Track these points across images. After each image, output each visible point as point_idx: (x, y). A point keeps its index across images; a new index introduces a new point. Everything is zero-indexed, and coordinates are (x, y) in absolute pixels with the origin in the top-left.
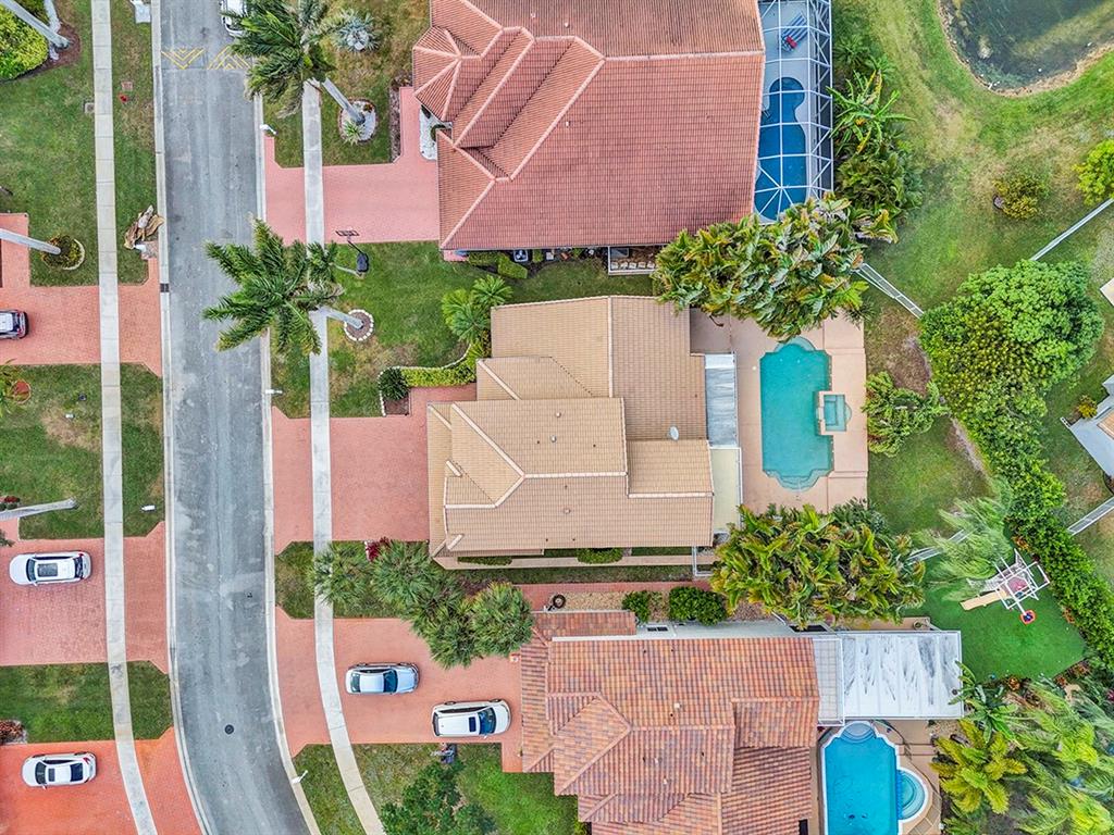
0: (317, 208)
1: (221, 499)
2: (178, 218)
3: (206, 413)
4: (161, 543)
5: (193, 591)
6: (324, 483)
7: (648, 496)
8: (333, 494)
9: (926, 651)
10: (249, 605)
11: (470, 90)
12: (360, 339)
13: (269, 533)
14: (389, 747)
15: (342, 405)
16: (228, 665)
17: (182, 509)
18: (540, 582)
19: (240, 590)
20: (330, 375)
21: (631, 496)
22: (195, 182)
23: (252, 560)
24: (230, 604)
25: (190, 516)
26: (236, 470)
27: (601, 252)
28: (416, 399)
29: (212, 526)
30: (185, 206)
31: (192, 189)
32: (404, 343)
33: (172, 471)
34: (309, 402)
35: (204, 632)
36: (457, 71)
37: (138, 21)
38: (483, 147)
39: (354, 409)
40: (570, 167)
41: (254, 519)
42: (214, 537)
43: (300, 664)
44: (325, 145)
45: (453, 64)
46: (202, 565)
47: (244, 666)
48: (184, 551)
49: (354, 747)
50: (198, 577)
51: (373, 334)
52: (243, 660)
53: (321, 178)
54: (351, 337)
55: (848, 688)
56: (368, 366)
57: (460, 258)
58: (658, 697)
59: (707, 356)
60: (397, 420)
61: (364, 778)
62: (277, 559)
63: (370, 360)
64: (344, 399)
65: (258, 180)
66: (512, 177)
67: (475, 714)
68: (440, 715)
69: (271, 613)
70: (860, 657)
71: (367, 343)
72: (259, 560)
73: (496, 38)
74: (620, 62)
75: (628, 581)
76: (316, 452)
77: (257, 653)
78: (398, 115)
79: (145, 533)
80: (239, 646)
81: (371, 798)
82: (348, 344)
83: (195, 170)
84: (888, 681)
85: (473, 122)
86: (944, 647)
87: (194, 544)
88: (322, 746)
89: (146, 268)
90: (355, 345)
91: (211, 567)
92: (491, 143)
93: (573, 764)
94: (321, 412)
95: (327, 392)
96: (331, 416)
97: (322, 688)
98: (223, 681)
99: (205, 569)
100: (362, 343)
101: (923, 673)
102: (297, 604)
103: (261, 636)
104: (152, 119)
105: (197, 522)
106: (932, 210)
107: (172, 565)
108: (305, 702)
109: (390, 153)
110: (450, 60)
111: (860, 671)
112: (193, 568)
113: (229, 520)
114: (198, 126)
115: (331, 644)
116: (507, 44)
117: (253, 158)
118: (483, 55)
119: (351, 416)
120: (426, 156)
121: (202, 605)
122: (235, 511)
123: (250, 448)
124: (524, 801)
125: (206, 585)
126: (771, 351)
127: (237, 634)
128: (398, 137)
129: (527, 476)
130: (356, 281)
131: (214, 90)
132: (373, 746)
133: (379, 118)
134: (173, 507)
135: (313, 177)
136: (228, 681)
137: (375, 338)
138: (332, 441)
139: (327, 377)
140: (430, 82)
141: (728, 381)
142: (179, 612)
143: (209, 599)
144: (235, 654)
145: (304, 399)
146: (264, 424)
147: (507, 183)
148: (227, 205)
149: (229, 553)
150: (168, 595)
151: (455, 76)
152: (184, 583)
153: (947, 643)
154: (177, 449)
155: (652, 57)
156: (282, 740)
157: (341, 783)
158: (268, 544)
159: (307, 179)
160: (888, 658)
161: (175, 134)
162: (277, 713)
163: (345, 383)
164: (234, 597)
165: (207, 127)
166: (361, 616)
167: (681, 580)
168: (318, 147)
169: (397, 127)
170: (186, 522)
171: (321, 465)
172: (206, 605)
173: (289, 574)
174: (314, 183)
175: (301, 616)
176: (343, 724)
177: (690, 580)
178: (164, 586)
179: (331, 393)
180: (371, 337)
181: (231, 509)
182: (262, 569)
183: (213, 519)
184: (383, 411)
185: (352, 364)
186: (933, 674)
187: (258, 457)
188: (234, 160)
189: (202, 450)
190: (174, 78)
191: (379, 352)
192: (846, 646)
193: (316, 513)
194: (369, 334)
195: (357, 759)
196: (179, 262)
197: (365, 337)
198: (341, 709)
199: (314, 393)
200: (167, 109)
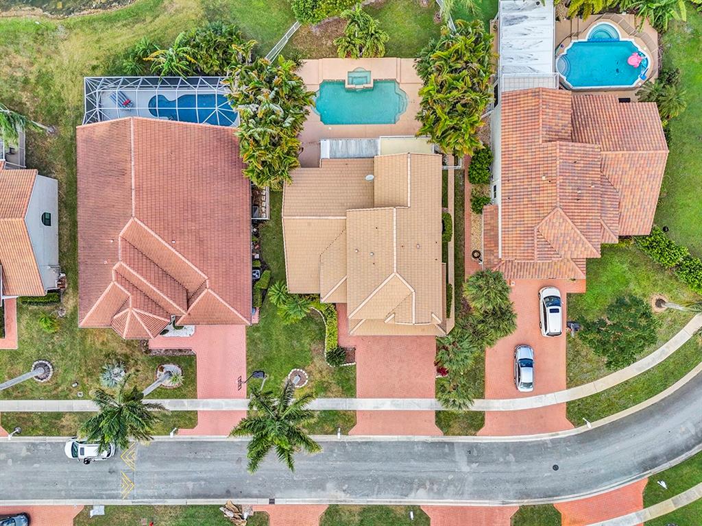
0: (223, 403)
1: (407, 469)
2: (228, 492)
3: (352, 477)
4: (434, 508)
5: (466, 489)
6: (398, 403)
7: (409, 195)
8: (405, 397)
9: (511, 21)
10: (475, 453)
11: (152, 303)
12: (307, 377)
13: (429, 439)
14: (568, 365)
15: (348, 389)
16: (514, 468)
17: (413, 495)
18: (463, 266)
19: (465, 458)
20: (329, 397)
21: (409, 206)
22: (205, 480)
23: (447, 450)
24: (474, 465)
25: (418, 489)
26: (388, 459)
27: (255, 224)
28: (346, 343)
29: (424, 475)
30: (220, 487)
31: (209, 482)
32: (310, 350)
33: (388, 500)
34: (346, 411)
35: (492, 482)
36: (139, 311)
37: (103, 514)
38: (187, 296)
39: (351, 382)
40: (201, 241)
41: (420, 448)
42: (431, 474)
43: (515, 421)
44: (184, 397)
45: (134, 313)
46: (449, 483)
47: (514, 456)
48: (440, 494)
49: (568, 388)
50: (457, 484)
51: (303, 369)
52: (511, 458)
53: (205, 400)
54: (305, 383)
55: (534, 71)
56: (324, 373)
57: (257, 312)
58: (539, 190)
59: (322, 157)
60: (358, 357)
61: (588, 382)
62: (446, 434)
63: (321, 372)
64: (345, 388)
65: (205, 440)
66: (206, 278)
67: (548, 309)
68: (548, 332)
69: (481, 438)
70: (514, 63)
71: (310, 373)
72: (446, 446)
73: (119, 286)
74: (136, 208)
75: (464, 210)
76: (377, 407)
77: (506, 448)
78: (167, 350)
79: (428, 519)
80: (501, 460)
81: (602, 377)
82: (310, 385)
83: (198, 480)
84: (530, 46)
85: (171, 302)
86: (509, 9)
87: (435, 487)
88: (567, 408)
89: (259, 513)
90: (310, 381)
91: (450, 477)
92: (185, 291)
93: (580, 245)
94: (353, 404)
95: (340, 399)
96: (356, 398)
97: (530, 407)
98: (524, 471)
99: (452, 480)
100: (309, 376)
101: (526, 23)
102: (476, 422)
103: (495, 446)
104: (165, 506)
105: (422, 485)
106: (233, 16)
107: (449, 502)
108: (538, 419)
109: (189, 356)
110: (132, 315)
111: (523, 63)
112: (451, 488)
113: (420, 464)
114: (170, 477)
115: (501, 401)
116: (123, 278)
117: (191, 443)
118: (129, 294)
119: (355, 384)
120: (192, 333)
121: (475, 483)
122: (415, 460)
123: (375, 449)
124: (604, 279)
125: (462, 481)
126: (319, 117)
127: (493, 461)
128: (180, 350)
129: (395, 271)
130: (270, 379)
131: (147, 466)
132: (568, 376)
133: (168, 362)
134: (412, 500)
135: (204, 405)
136: (524, 468)
137: (306, 368)
138: (371, 397)
139: (330, 399)
140: (145, 328)
141: (338, 144)
142: (480, 497)
143: (471, 478)
144: (507, 463)
145: (344, 414)
146: (359, 440)
147: (210, 282)
148: (220, 460)
149: (442, 465)
150: (469, 505)
151: (142, 312)
152: (460, 494)
153: (507, 8)
154: (375, 496)
155: (133, 187)
156: (563, 434)
157: (592, 396)
158: (436, 439)
159: (205, 409)
160: (515, 45)
161: (175, 492)
162: (545, 437)
163: (335, 388)
164: (470, 462)
165: (171, 472)
166: (484, 381)
167: (464, 177)
168: (185, 401)
169: (174, 351)
170: (421, 492)
171: (387, 404)
172: (475, 481)
173: (456, 426)
174: (207, 405)
175: (483, 419)
176: (553, 394)
177: (464, 172)
178: (462, 507)
179: (341, 397)
180: (305, 371)
181: (413, 463)
182: (452, 444)
183: (419, 475)
184: (353, 364)
185: (323, 383)
186: (526, 17)
187: (380, 444)
188: (192, 455)
189: (376, 481)
190: (140, 492)
191: (315, 366)
192: (507, 71)
193: (417, 408)
194: (304, 372)
195: (576, 386)
196: (255, 492)
197: (306, 374)
198: (543, 396)
199: (340, 408)
200: (159, 497)
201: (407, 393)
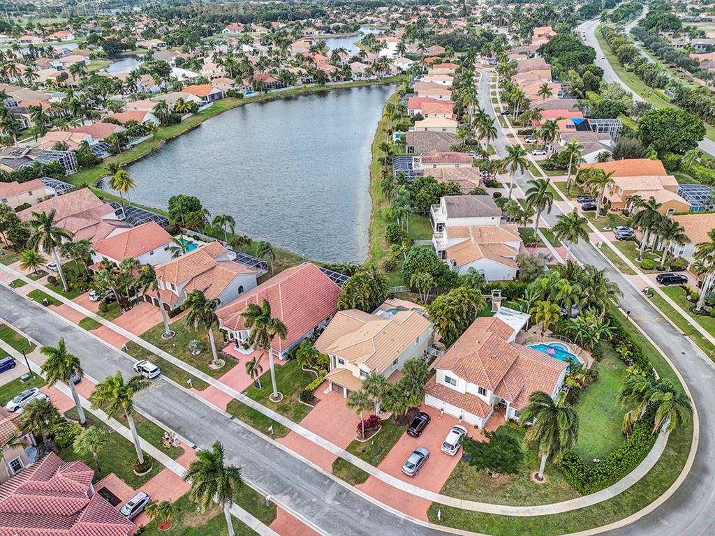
1: (291, 478)
2: (179, 428)
3: (254, 462)
4: (285, 513)
5: (319, 514)
6: (320, 440)
8: (326, 439)
10: (344, 496)
12: (281, 399)
13: (321, 470)
14: (449, 479)
15: (297, 418)
16: (363, 521)
17: (280, 496)
19: (334, 495)
20: (284, 415)
22: (176, 416)
23: (326, 483)
24: (337, 503)
25: (286, 494)
26: (285, 466)
28: (317, 395)
29: (298, 488)
30: (177, 424)
31: (176, 418)
33: (261, 489)
34: (286, 427)
35: (341, 521)
39: (303, 415)
41: (310, 472)
42: (303, 491)
43: (387, 492)
44: (212, 376)
46: (310, 503)
47: (370, 515)
48: (298, 507)
49: (440, 493)
50: (314, 508)
52: (367, 514)
53: (220, 382)
54: (278, 401)
57: (287, 361)
60: (319, 404)
61: (458, 498)
62: (334, 473)
63: (291, 401)
64: (296, 416)
65: (199, 399)
69: (355, 490)
71: (284, 398)
72: (328, 480)
76: (305, 435)
77: (368, 506)
79: (275, 517)
80: (359, 511)
81: (470, 500)
82: (279, 404)
83: (172, 413)
86: (506, 311)
87: (299, 500)
88: (431, 506)
89: (181, 448)
90: (281, 402)
91: (314, 500)
94: (293, 426)
95: (288, 420)
96: (298, 424)
97: (404, 490)
98: (369, 528)
99: (314, 503)
101: (511, 317)
102: (359, 477)
103: (361, 500)
104: (141, 415)
105: (291, 494)
107: (300, 516)
108: (405, 501)
109: (236, 362)
112: (308, 508)
113: (302, 481)
114: (161, 404)
115: (387, 475)
117: (191, 396)
119: (304, 417)
121: (328, 514)
122: (301, 477)
123: (282, 457)
125: (320, 507)
127: (352, 508)
128: (234, 358)
129: (373, 337)
130: (261, 391)
132: (445, 486)
133: (223, 359)
134: (276, 499)
135: (216, 384)
136: (371, 526)
137: (285, 396)
138: (307, 428)
139: (283, 417)
142: (323, 527)
143: (327, 510)
144: (361, 515)
145: (283, 428)
146: (278, 446)
148: (194, 412)
149: (315, 489)
150: (311, 527)
152: (311, 515)
154: (255, 482)
156: (416, 521)
157: (455, 508)
158: (325, 473)
159: (216, 386)
161: (153, 413)
162: (402, 516)
163: (291, 413)
164: (335, 499)
165: (165, 402)
166: (384, 457)
168: (211, 378)
169: (231, 357)
170: (287, 498)
171: (312, 437)
172: (329, 513)
173: (344, 472)
174: (218, 385)
175: (366, 479)
176: (426, 491)
178: (305, 525)
179: (290, 419)
181: (298, 477)
182: (333, 481)
183: (295, 486)
184: (313, 407)
185: (287, 407)
186: (513, 315)
187: (287, 455)
188: (184, 401)
189: (265, 473)
191: (291, 397)
193: (328, 449)
194: (282, 396)
195: (447, 495)
196: (192, 437)
198: (418, 488)
199: (284, 424)
200: (144, 409)
201: (330, 437)
